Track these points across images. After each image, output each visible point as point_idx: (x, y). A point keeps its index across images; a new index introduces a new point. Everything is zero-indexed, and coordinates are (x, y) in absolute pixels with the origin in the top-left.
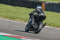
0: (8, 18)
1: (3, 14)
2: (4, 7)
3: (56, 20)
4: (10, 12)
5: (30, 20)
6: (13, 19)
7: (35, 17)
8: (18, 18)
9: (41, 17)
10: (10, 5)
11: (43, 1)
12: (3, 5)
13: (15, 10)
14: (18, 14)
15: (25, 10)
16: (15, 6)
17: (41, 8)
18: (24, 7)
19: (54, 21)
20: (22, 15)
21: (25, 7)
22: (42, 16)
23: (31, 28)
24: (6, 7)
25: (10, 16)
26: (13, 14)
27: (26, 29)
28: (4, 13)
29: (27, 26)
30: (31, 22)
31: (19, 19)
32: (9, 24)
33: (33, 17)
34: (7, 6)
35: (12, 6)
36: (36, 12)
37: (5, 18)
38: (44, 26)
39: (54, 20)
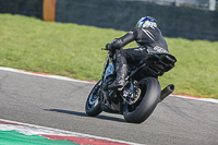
3: (96, 55)
19: (89, 60)
23: (111, 100)
27: (88, 105)
39: (88, 56)
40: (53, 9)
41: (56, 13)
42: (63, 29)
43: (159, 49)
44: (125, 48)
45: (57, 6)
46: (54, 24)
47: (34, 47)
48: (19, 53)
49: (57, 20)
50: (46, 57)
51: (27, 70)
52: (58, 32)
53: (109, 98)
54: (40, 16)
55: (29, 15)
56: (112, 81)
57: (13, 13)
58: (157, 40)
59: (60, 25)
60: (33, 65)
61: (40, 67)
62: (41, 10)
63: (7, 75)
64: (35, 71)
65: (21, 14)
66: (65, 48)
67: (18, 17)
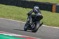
0: (19, 20)
1: (14, 16)
2: (15, 9)
4: (21, 14)
6: (24, 21)
10: (22, 7)
11: (54, 3)
12: (15, 7)
13: (26, 11)
16: (26, 8)
17: (38, 8)
24: (17, 9)
25: (21, 18)
26: (24, 15)
28: (16, 15)
32: (20, 25)
33: (31, 17)
34: (18, 7)
35: (24, 8)
36: (34, 12)
37: (16, 19)
38: (41, 25)
41: (56, 10)
42: (58, 14)
43: (39, 14)
46: (55, 13)
47: (49, 19)
48: (46, 21)
49: (56, 12)
50: (53, 22)
51: (48, 26)
52: (56, 15)
53: (28, 27)
54: (51, 11)
55: (48, 11)
57: (44, 10)
59: (57, 13)
60: (49, 24)
61: (51, 25)
62: (52, 9)
64: (50, 26)
65: (46, 10)
66: (58, 20)
67: (46, 11)
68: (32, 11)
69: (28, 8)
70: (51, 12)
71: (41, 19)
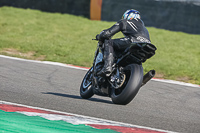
5: (100, 59)
7: (119, 49)
8: (11, 45)
9: (139, 48)
14: (13, 31)
15: (36, 20)
18: (31, 8)
20: (24, 34)
21: (35, 8)
22: (141, 44)
23: (101, 84)
27: (82, 89)
29: (88, 78)
30: (102, 64)
31: (15, 47)
33: (110, 49)
36: (121, 30)
38: (147, 78)
40: (99, 9)
41: (102, 13)
43: (141, 39)
44: (113, 38)
45: (103, 6)
46: (100, 22)
47: (81, 43)
48: (68, 49)
49: (103, 19)
51: (74, 65)
53: (99, 83)
54: (87, 15)
55: (77, 14)
56: (101, 68)
58: (140, 31)
59: (106, 23)
60: (80, 60)
61: (87, 61)
62: (89, 10)
63: (57, 69)
65: (70, 13)
67: (67, 16)
68: (117, 28)
69: (9, 5)
70: (86, 20)
71: (149, 56)
